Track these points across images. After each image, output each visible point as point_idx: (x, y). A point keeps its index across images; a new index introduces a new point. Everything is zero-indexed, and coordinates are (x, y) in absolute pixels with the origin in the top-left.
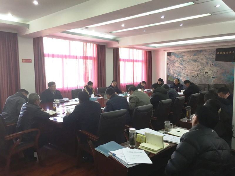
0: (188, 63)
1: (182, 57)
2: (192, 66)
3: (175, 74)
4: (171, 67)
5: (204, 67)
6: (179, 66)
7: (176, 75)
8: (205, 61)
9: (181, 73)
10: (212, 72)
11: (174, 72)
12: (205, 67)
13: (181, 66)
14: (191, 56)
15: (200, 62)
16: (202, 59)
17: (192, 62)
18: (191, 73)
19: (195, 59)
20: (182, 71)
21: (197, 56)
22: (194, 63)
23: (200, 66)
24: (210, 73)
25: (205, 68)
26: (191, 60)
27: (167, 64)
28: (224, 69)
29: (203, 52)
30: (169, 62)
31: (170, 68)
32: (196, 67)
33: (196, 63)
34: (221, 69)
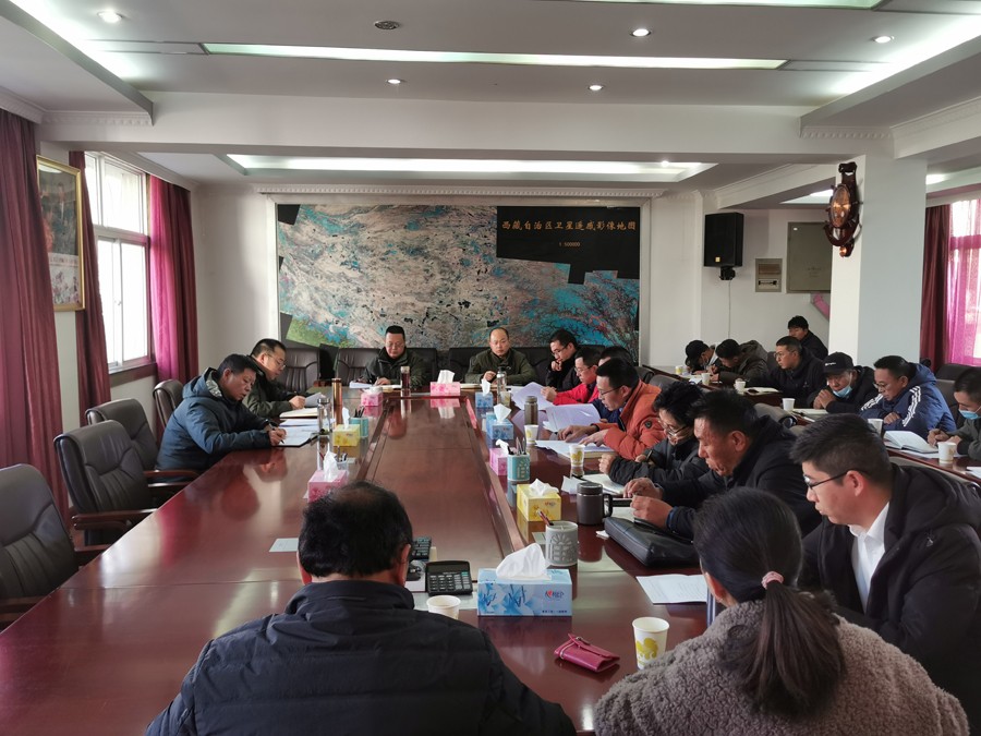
0: (383, 259)
1: (356, 234)
2: (403, 272)
3: (322, 311)
4: (300, 278)
5: (453, 278)
6: (342, 275)
7: (324, 316)
8: (455, 254)
9: (350, 306)
10: (484, 300)
11: (316, 303)
12: (458, 278)
13: (352, 274)
14: (398, 232)
15: (436, 258)
16: (445, 246)
17: (401, 256)
18: (398, 305)
19: (416, 243)
20: (357, 296)
21: (422, 233)
22: (411, 262)
23: (439, 277)
24: (476, 304)
25: (458, 284)
26: (395, 249)
27: (281, 260)
28: (528, 291)
29: (447, 218)
30: (287, 252)
31: (293, 283)
32: (421, 279)
33: (420, 263)
34: (517, 287)
